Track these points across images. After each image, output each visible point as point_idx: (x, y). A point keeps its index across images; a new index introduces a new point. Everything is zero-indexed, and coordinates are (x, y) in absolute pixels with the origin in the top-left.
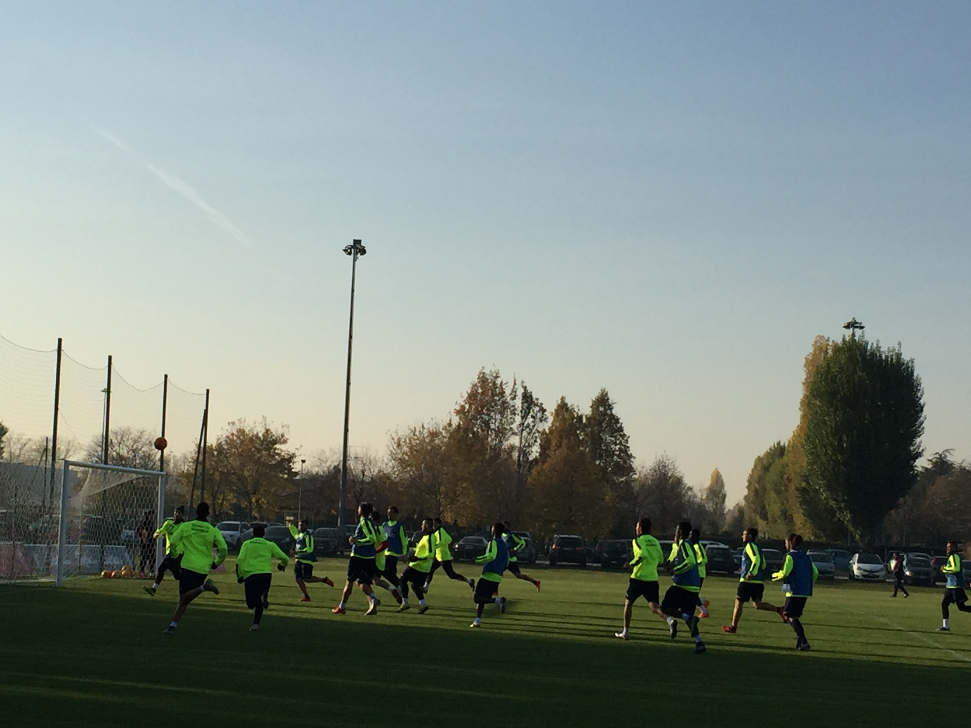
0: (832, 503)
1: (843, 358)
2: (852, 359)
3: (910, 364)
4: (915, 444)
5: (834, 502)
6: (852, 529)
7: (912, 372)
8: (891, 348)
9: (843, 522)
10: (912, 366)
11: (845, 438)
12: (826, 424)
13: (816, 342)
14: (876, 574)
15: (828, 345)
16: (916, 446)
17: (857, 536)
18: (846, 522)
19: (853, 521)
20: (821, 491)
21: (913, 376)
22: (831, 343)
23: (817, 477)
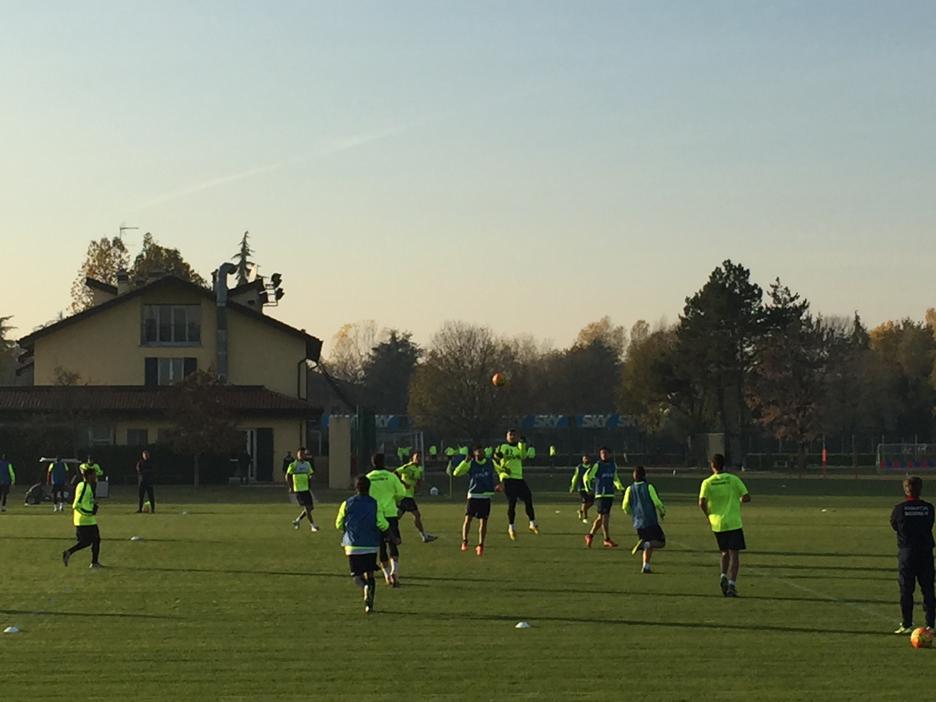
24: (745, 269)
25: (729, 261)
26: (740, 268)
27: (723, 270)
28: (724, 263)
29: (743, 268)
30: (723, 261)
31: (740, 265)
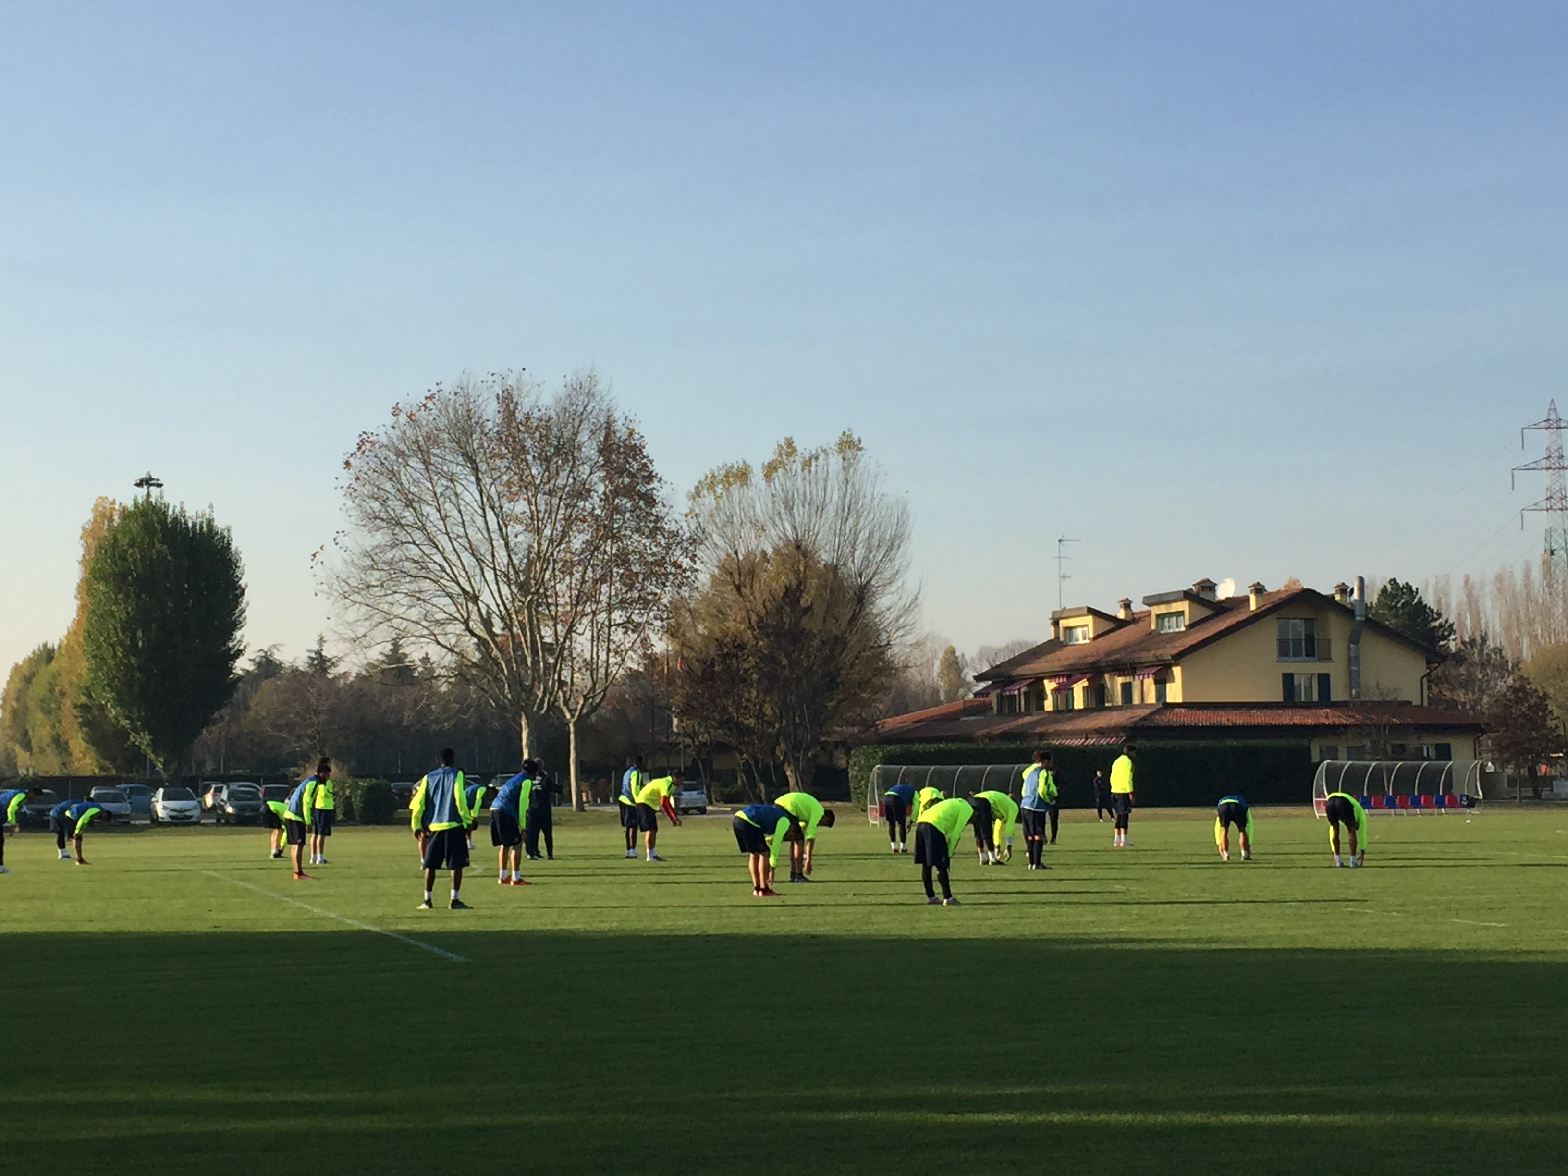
0: (124, 722)
1: (135, 527)
2: (148, 527)
3: (226, 533)
4: (235, 638)
5: (128, 722)
6: (152, 756)
7: (229, 544)
8: (200, 513)
9: (139, 747)
10: (229, 536)
11: (140, 633)
12: (114, 616)
13: (96, 505)
14: (188, 813)
15: (114, 509)
16: (236, 641)
17: (159, 764)
18: (143, 747)
19: (155, 745)
20: (109, 706)
21: (230, 549)
22: (117, 507)
23: (103, 688)
24: (1414, 589)
25: (1394, 580)
26: (1408, 587)
27: (1389, 587)
28: (1390, 581)
29: (1410, 587)
30: (1388, 580)
31: (1407, 584)
